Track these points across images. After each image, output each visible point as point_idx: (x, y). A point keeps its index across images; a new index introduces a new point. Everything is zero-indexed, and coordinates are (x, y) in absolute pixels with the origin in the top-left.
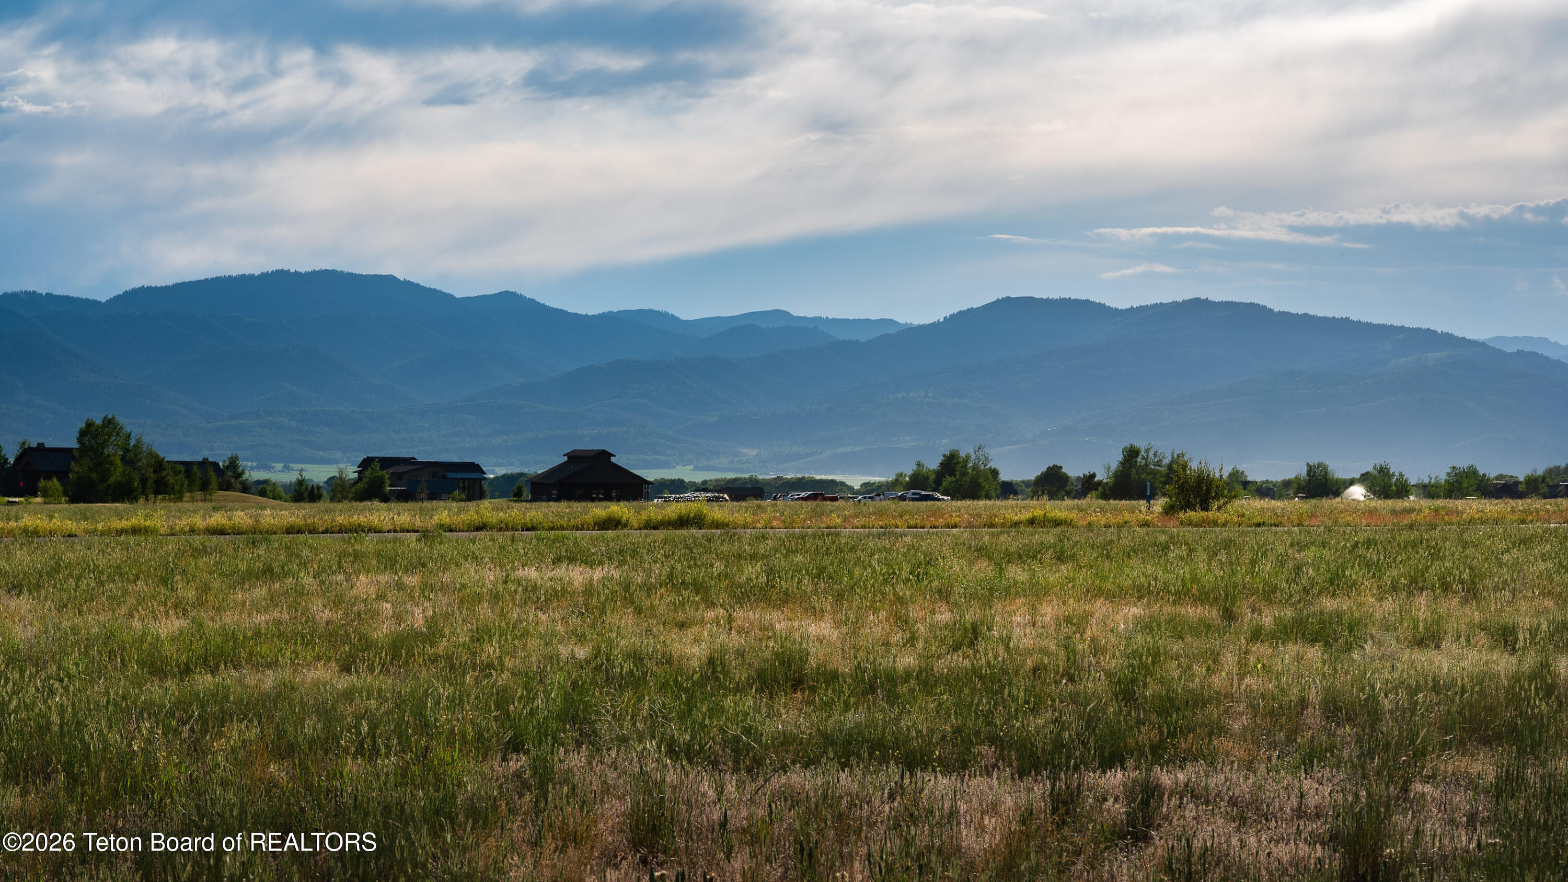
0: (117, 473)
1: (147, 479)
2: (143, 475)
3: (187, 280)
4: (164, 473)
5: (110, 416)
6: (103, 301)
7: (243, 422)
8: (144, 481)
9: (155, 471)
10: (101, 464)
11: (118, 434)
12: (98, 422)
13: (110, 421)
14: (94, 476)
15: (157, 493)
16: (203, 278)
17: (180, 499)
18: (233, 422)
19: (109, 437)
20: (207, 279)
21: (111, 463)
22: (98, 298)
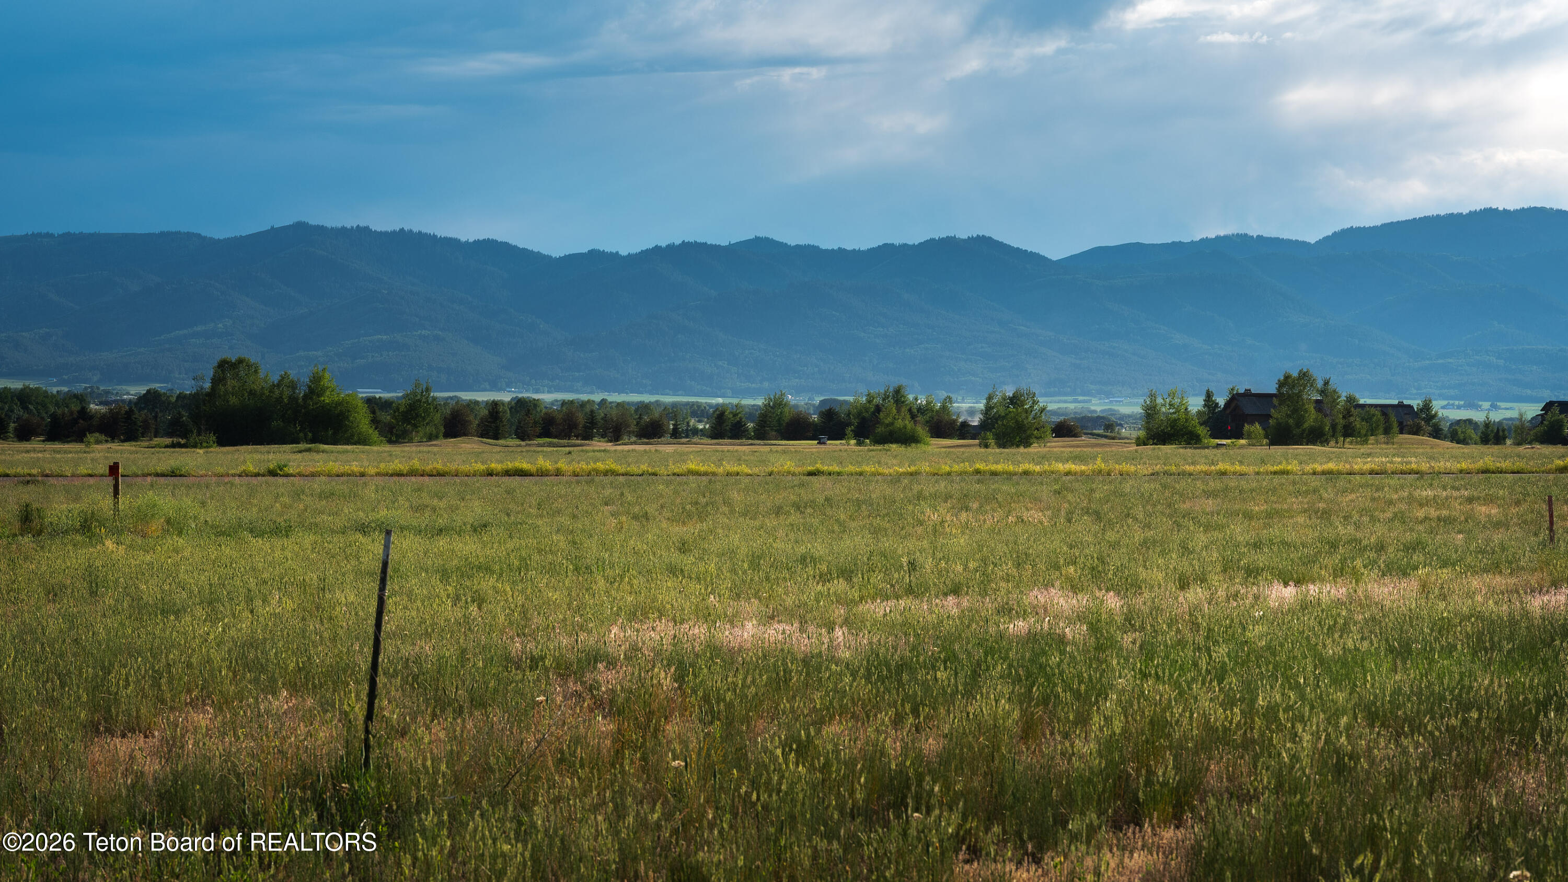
0: (1311, 418)
1: (1336, 424)
2: (1333, 420)
3: (1395, 220)
4: (1352, 419)
5: (1305, 370)
6: (1313, 242)
7: (1450, 360)
8: (1334, 427)
9: (1344, 417)
10: (1297, 410)
11: (1312, 386)
12: (1295, 374)
13: (1304, 374)
14: (1291, 421)
15: (1346, 435)
16: (1411, 218)
17: (1365, 442)
18: (1440, 361)
19: (1304, 388)
20: (1415, 219)
21: (1306, 411)
22: (1308, 240)
